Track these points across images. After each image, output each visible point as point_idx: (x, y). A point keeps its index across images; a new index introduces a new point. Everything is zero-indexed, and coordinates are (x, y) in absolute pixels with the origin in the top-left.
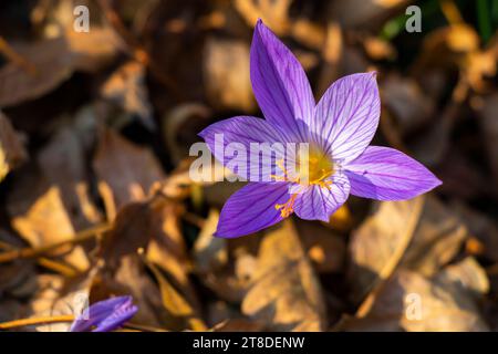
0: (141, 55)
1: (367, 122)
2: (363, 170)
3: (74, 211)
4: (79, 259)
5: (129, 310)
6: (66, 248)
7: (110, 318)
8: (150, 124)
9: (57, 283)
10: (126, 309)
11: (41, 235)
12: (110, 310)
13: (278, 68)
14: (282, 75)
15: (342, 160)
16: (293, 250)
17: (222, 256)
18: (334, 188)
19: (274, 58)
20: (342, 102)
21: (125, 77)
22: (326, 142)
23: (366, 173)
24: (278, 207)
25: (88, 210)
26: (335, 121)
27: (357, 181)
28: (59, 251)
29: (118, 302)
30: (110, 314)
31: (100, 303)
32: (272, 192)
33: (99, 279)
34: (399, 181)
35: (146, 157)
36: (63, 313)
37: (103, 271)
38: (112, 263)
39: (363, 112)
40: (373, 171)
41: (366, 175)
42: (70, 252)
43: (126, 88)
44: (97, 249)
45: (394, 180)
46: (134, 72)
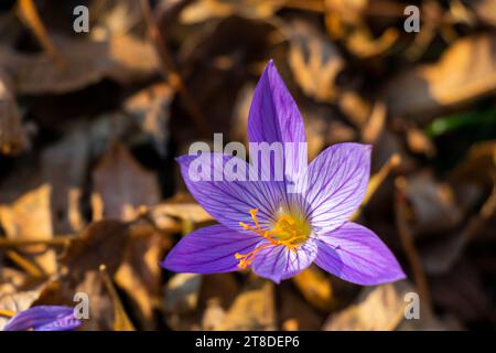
0: (174, 79)
1: (354, 196)
2: (337, 245)
3: (59, 214)
4: (49, 262)
5: (72, 324)
6: (40, 248)
7: (50, 325)
8: (162, 150)
9: (18, 280)
10: (69, 321)
11: (19, 228)
12: (53, 318)
13: (280, 118)
14: (282, 126)
15: (320, 228)
16: (264, 314)
17: (192, 300)
18: (302, 254)
19: (278, 106)
20: (334, 170)
21: (152, 97)
22: (310, 206)
23: (338, 248)
24: (238, 256)
25: (74, 216)
26: (323, 188)
27: (327, 254)
28: (33, 249)
29: (63, 312)
30: (52, 322)
31: (42, 307)
32: (240, 240)
33: (56, 286)
34: (367, 264)
35: (149, 181)
36: (7, 308)
37: (63, 279)
38: (76, 274)
39: (352, 185)
40: (346, 248)
41: (338, 251)
42: (42, 253)
43: (149, 108)
44: (63, 255)
45: (363, 262)
46: (163, 94)
